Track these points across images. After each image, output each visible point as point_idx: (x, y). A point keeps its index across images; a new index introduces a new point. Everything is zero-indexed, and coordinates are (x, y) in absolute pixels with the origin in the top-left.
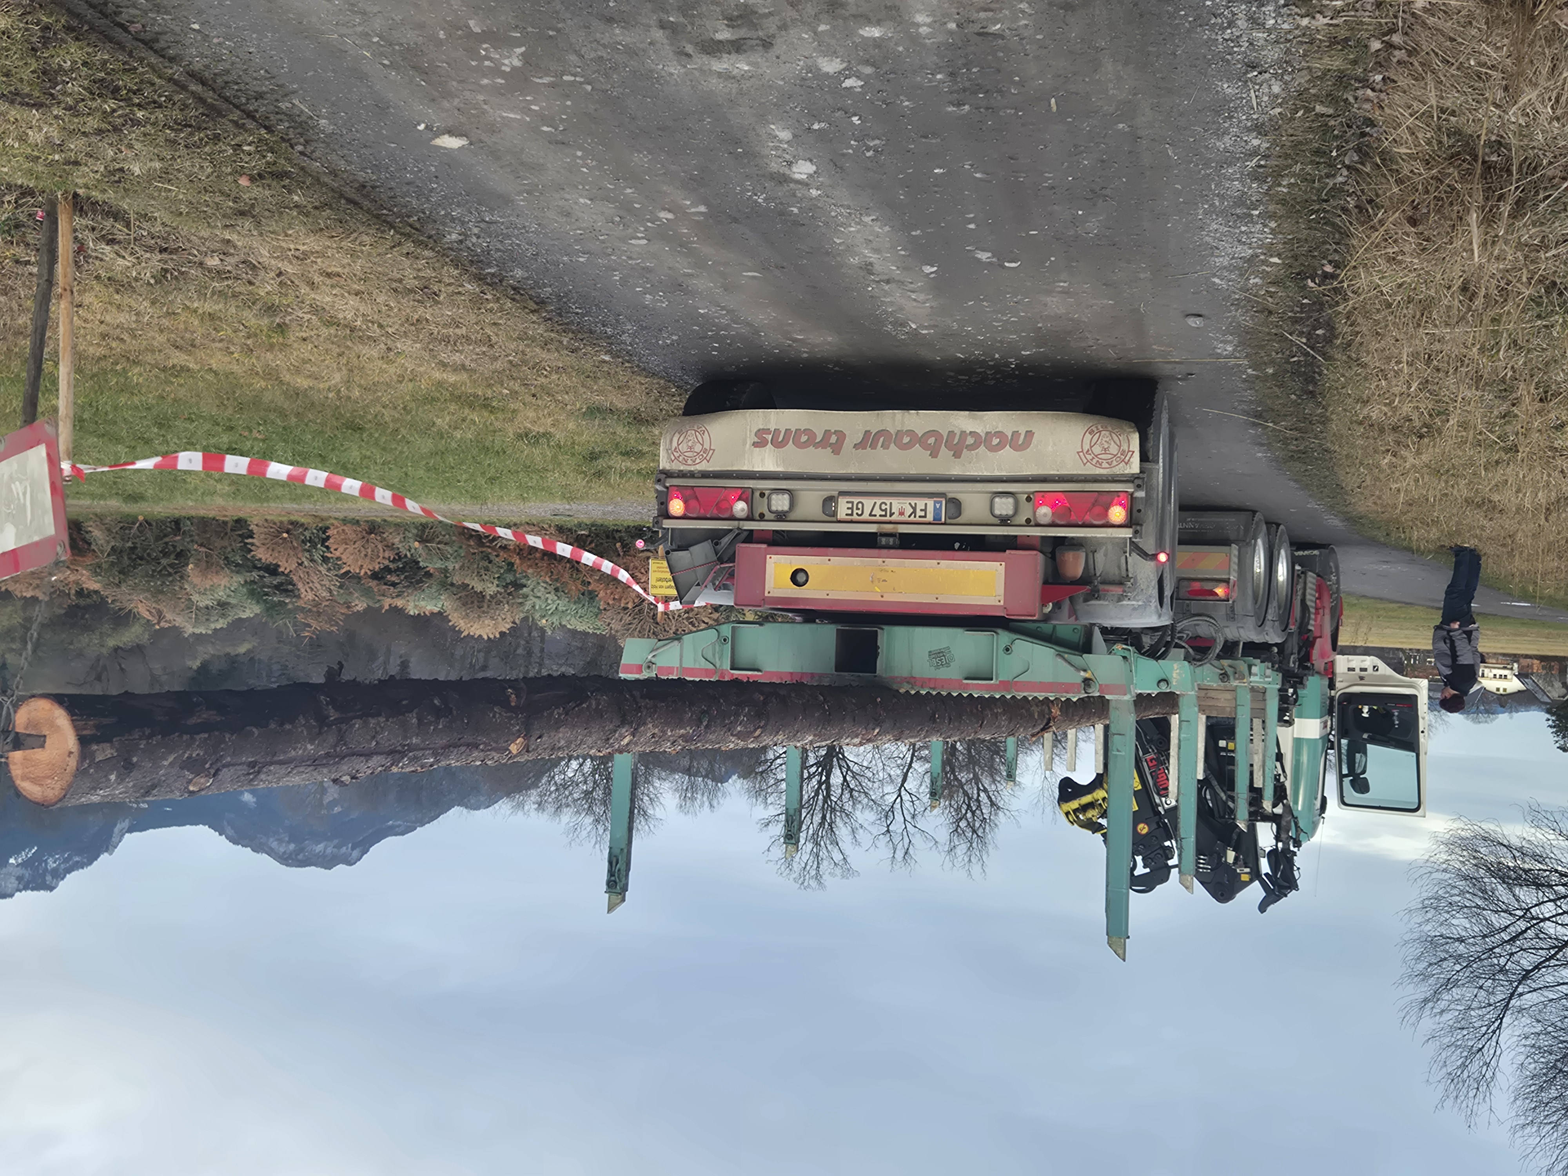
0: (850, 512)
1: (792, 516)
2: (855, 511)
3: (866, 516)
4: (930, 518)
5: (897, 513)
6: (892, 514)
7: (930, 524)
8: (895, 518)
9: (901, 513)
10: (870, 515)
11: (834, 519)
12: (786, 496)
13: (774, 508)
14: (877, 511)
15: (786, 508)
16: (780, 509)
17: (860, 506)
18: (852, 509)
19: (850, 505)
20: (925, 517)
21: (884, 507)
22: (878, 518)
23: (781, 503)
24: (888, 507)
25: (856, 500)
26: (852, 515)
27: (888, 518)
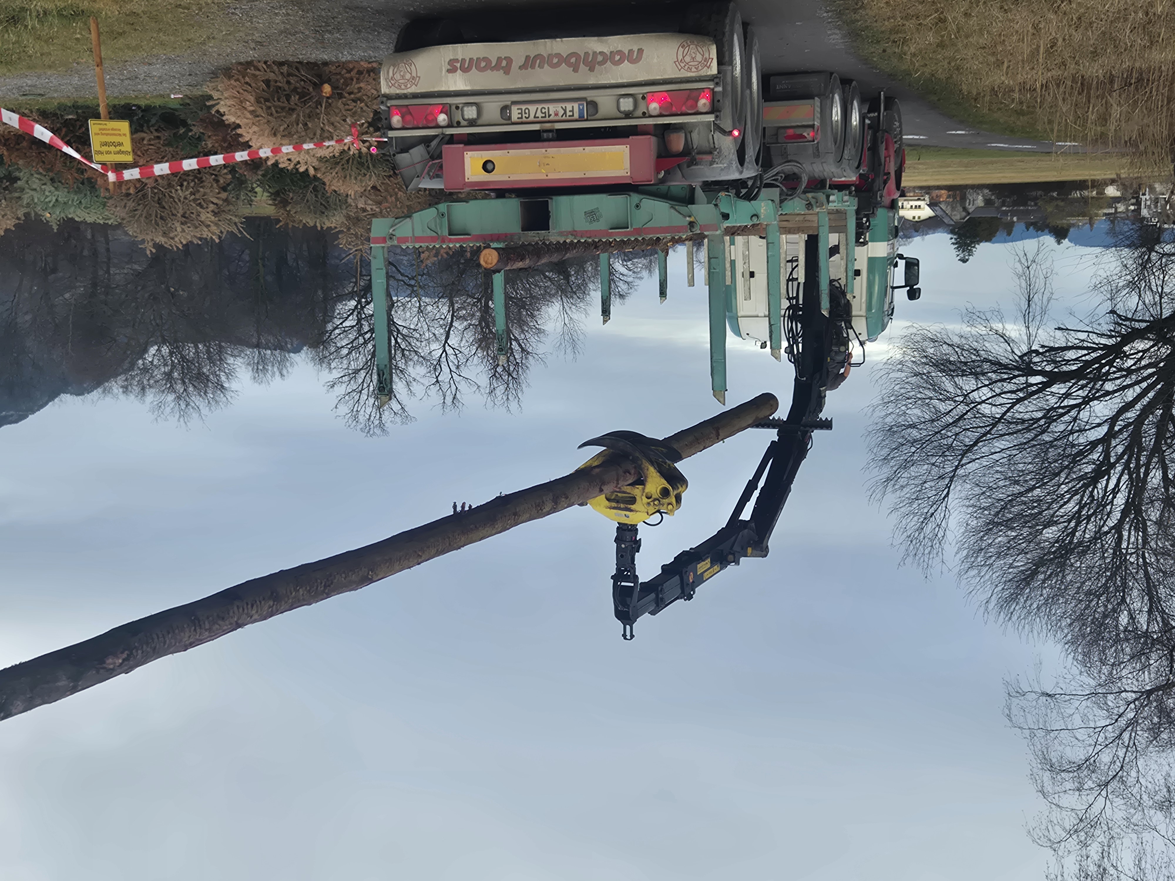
0: (520, 116)
1: (479, 122)
2: (524, 115)
3: (532, 118)
4: (576, 116)
5: (553, 115)
6: (549, 116)
7: (576, 121)
8: (552, 118)
9: (556, 114)
10: (535, 117)
11: (509, 122)
12: (474, 108)
13: (466, 117)
14: (539, 114)
15: (475, 116)
16: (471, 117)
17: (527, 111)
18: (521, 113)
19: (520, 111)
20: (573, 115)
21: (543, 111)
22: (540, 119)
23: (471, 113)
24: (547, 111)
25: (524, 107)
26: (522, 118)
27: (547, 119)
